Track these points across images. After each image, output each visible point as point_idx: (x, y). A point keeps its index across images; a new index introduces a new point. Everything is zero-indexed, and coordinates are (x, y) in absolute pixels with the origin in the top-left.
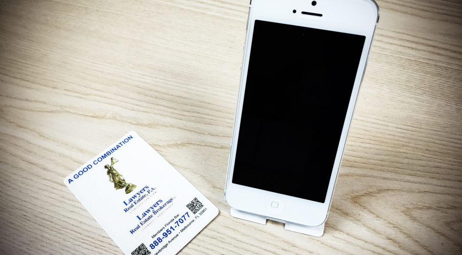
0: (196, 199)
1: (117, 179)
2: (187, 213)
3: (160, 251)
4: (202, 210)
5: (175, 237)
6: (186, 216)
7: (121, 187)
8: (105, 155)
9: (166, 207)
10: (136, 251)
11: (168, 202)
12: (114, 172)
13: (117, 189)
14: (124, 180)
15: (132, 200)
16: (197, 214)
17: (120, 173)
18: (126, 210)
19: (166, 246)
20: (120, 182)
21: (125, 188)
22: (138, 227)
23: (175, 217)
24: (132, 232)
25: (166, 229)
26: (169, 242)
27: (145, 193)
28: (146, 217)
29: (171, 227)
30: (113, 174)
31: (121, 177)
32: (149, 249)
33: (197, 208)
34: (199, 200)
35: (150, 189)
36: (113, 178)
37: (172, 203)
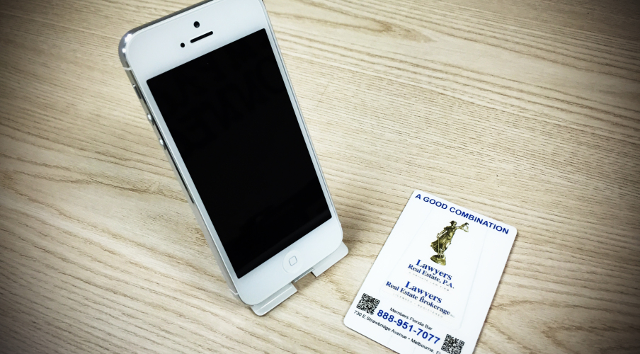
0: (463, 343)
1: (444, 241)
2: (439, 339)
3: (379, 324)
5: (402, 335)
6: (434, 339)
7: (436, 250)
9: (435, 310)
10: (369, 297)
11: (442, 310)
12: (451, 234)
13: (432, 246)
14: (446, 249)
15: (425, 268)
18: (410, 267)
19: (387, 329)
20: (441, 246)
21: (436, 254)
22: (396, 288)
23: (427, 326)
24: (388, 284)
25: (407, 321)
26: (393, 331)
28: (412, 292)
29: (412, 326)
30: (448, 234)
31: (449, 243)
32: (376, 311)
33: (450, 349)
35: (449, 282)
36: (442, 236)
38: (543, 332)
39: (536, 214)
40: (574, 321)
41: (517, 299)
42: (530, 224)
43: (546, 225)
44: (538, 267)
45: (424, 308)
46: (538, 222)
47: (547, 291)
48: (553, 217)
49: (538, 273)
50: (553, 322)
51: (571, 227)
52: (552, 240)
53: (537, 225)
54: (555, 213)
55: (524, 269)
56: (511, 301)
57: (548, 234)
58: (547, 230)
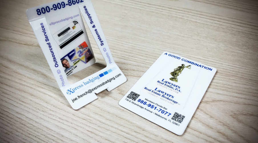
0: (184, 117)
1: (178, 72)
2: (171, 114)
3: (138, 105)
4: (177, 123)
5: (150, 111)
6: (168, 114)
7: (173, 75)
8: (191, 62)
9: (170, 101)
10: (134, 93)
11: (174, 101)
12: (181, 69)
13: (171, 74)
14: (178, 75)
15: (166, 83)
16: (172, 121)
17: (182, 72)
18: (158, 82)
19: (142, 107)
20: (176, 74)
21: (173, 77)
22: (150, 90)
23: (164, 108)
24: (145, 88)
25: (154, 105)
26: (145, 109)
27: (175, 88)
28: (158, 93)
29: (156, 107)
30: (180, 69)
31: (180, 73)
32: (137, 99)
33: (177, 119)
34: (184, 119)
35: (179, 89)
36: (177, 70)
37: (174, 104)
38: (231, 115)
39: (228, 64)
40: (248, 111)
41: (216, 99)
42: (224, 68)
43: (233, 69)
44: (228, 86)
45: (164, 100)
46: (228, 68)
47: (233, 97)
48: (236, 66)
49: (228, 89)
50: (237, 111)
51: (246, 70)
52: (236, 75)
53: (227, 68)
54: (237, 64)
55: (220, 86)
56: (213, 100)
57: (233, 72)
58: (233, 71)
